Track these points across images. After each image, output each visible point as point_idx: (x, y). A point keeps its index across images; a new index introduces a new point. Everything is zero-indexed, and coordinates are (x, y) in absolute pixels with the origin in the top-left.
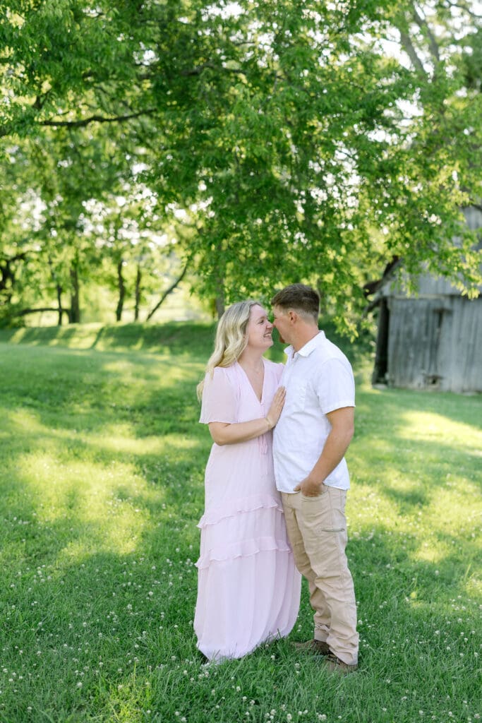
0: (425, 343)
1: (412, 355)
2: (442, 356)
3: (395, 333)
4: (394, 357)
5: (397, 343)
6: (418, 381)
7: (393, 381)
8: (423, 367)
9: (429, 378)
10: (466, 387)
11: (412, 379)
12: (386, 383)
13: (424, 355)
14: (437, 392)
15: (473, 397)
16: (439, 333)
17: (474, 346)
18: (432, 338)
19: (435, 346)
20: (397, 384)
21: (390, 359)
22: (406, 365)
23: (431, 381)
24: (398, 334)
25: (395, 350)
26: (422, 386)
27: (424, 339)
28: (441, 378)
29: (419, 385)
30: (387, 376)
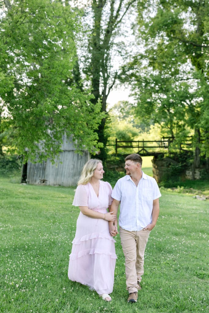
0: (41, 168)
1: (36, 172)
2: (46, 173)
3: (30, 164)
4: (29, 173)
5: (30, 168)
6: (38, 181)
7: (29, 182)
8: (40, 177)
9: (42, 180)
10: (55, 184)
11: (35, 181)
12: (26, 182)
13: (40, 172)
14: (45, 185)
15: (58, 187)
16: (46, 164)
17: (58, 169)
18: (43, 166)
19: (44, 169)
20: (30, 183)
21: (28, 174)
22: (34, 176)
23: (42, 182)
24: (31, 165)
25: (30, 170)
26: (39, 183)
27: (40, 166)
28: (46, 181)
29: (38, 183)
30: (27, 180)
